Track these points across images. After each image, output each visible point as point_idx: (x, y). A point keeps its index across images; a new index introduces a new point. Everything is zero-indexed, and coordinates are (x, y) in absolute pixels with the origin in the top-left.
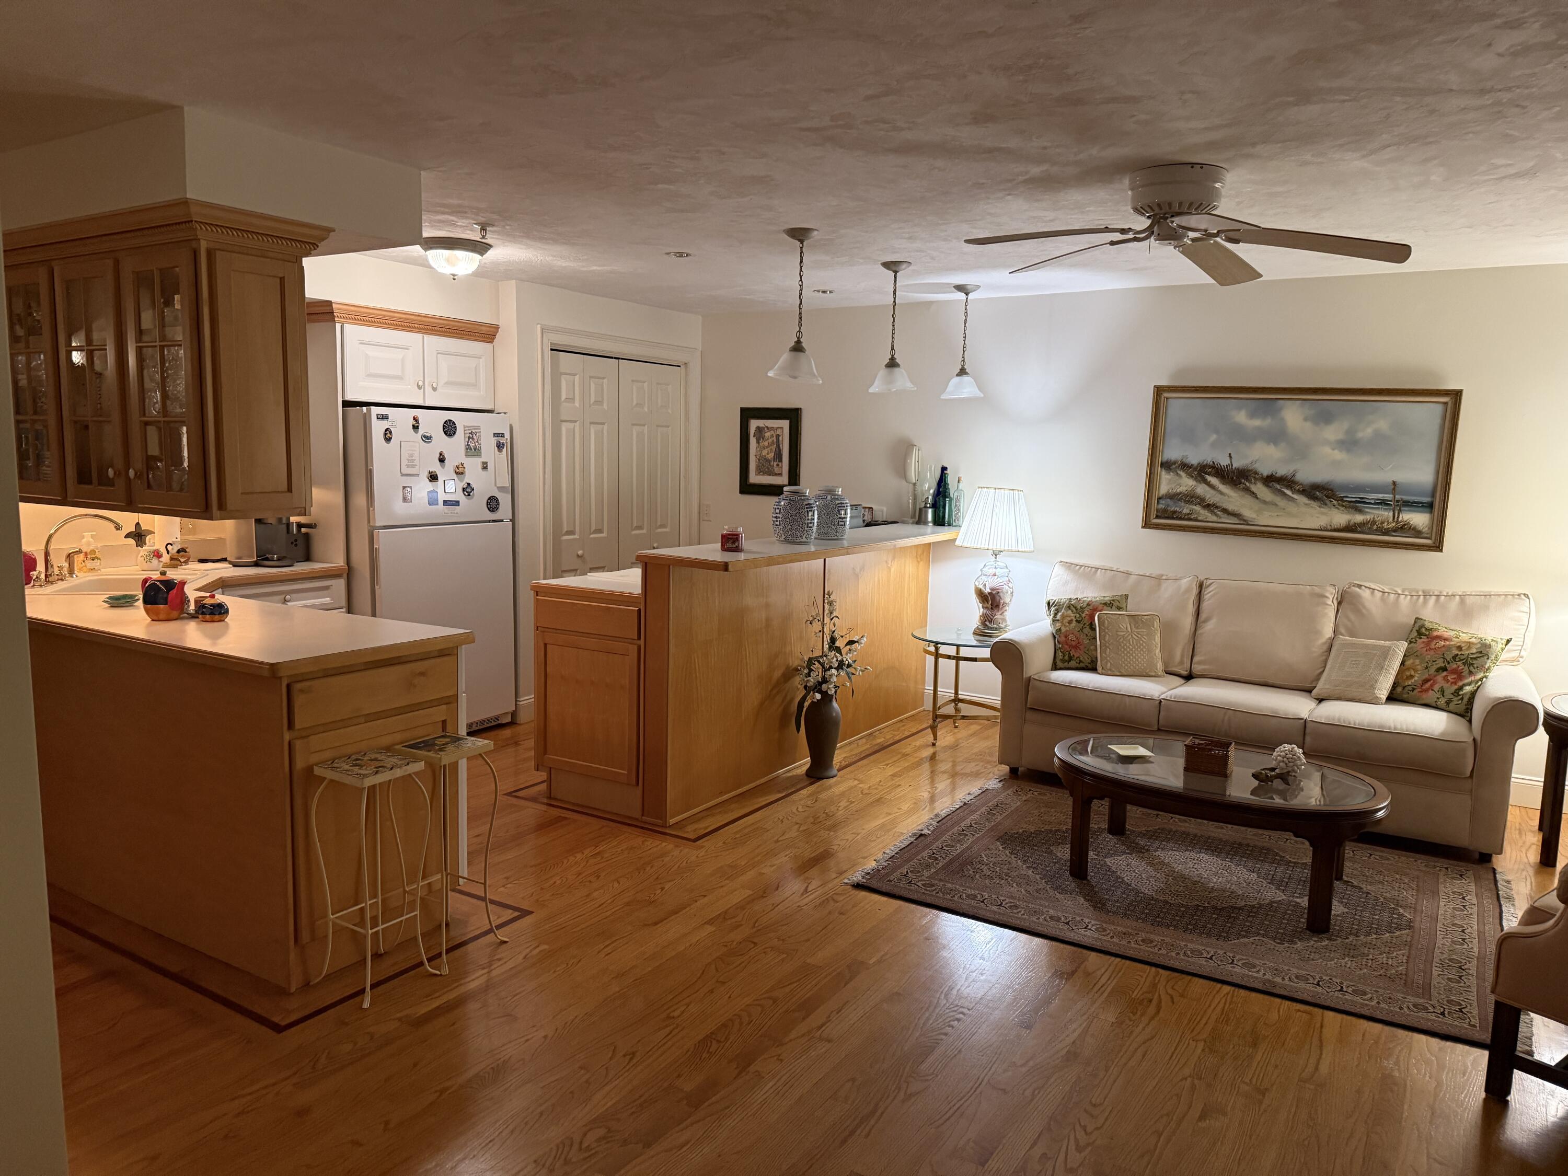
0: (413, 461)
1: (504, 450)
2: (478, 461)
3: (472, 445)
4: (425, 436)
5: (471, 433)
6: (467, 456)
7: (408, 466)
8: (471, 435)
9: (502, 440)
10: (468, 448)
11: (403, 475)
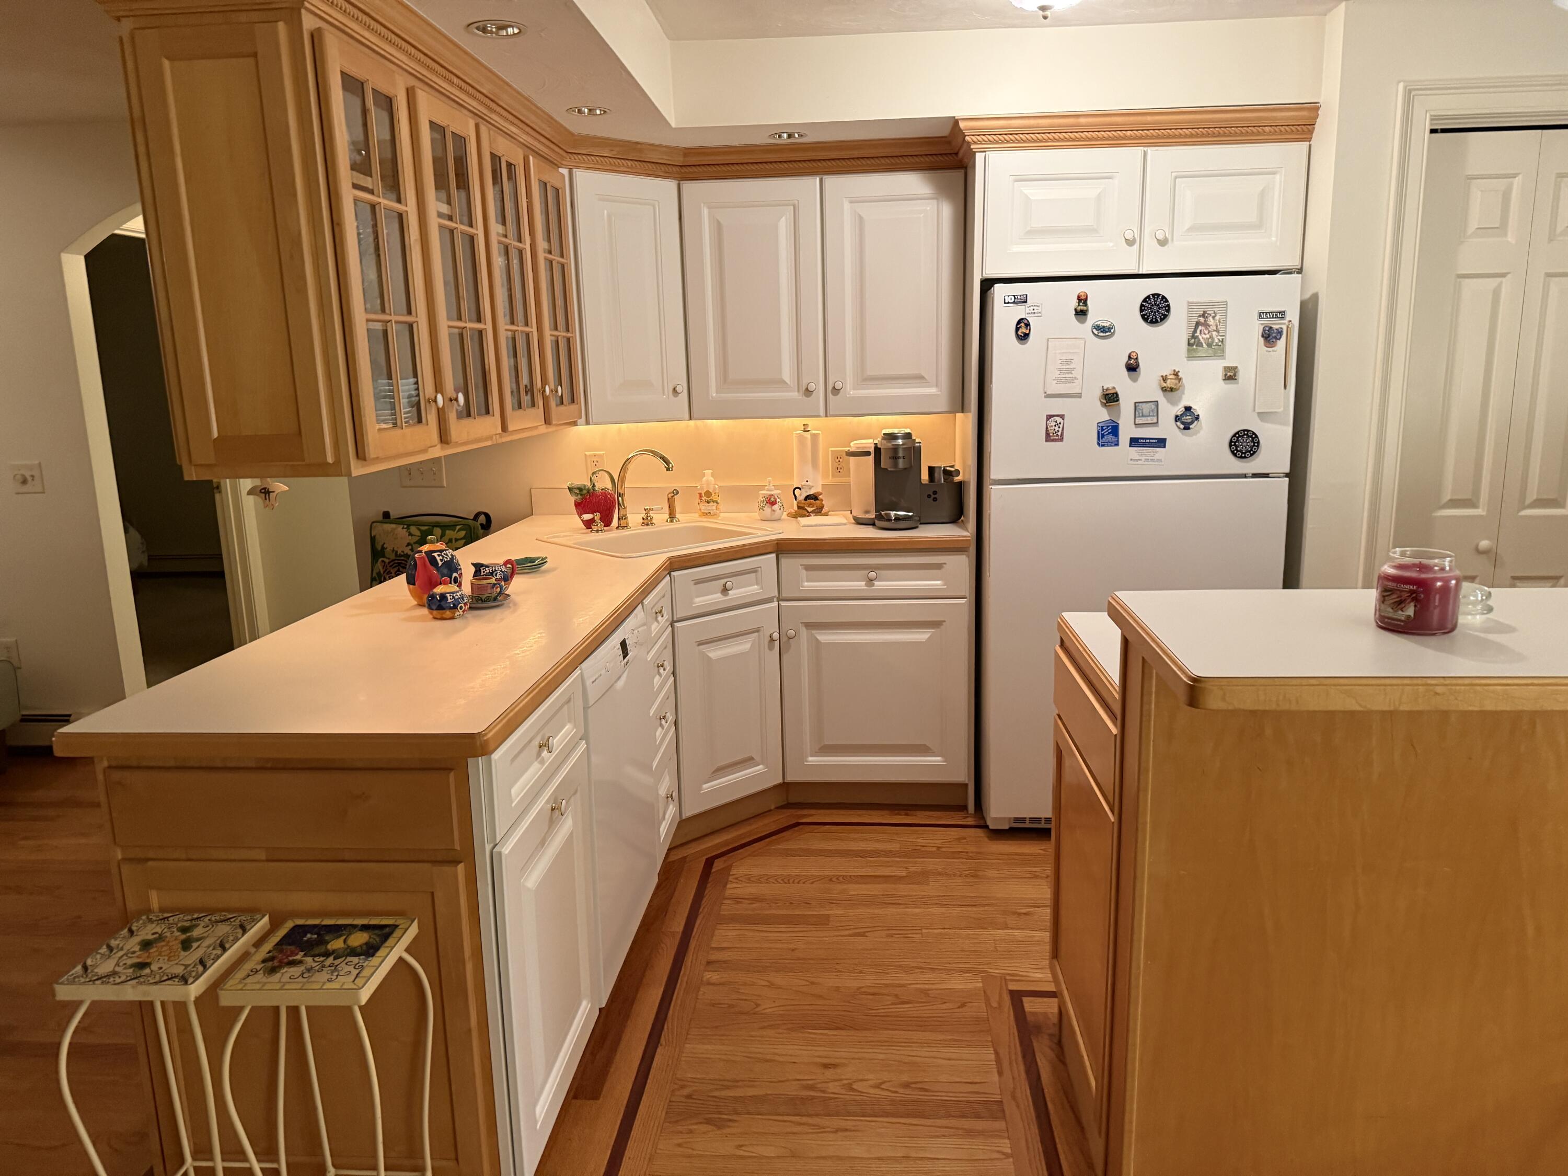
0: (1070, 371)
1: (1281, 343)
2: (1216, 367)
3: (1203, 337)
4: (1098, 328)
5: (1203, 315)
6: (1191, 356)
7: (1059, 381)
8: (1202, 320)
9: (1276, 324)
10: (1193, 342)
11: (1048, 396)
